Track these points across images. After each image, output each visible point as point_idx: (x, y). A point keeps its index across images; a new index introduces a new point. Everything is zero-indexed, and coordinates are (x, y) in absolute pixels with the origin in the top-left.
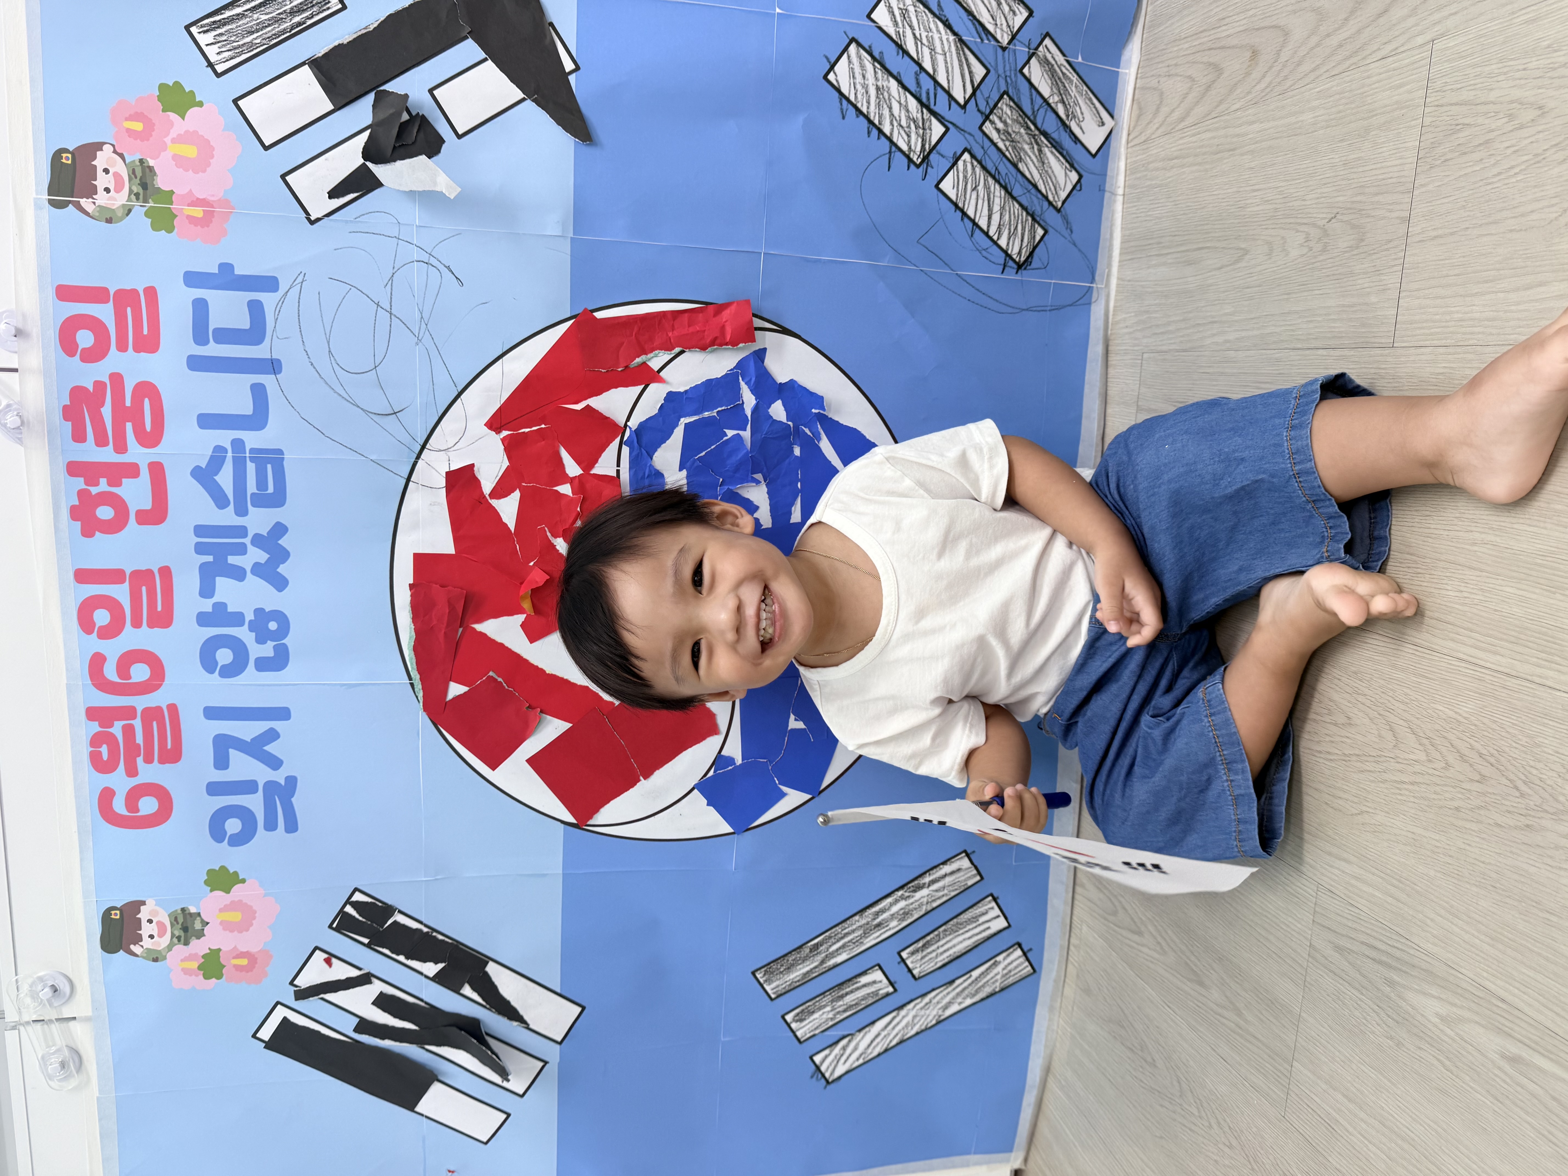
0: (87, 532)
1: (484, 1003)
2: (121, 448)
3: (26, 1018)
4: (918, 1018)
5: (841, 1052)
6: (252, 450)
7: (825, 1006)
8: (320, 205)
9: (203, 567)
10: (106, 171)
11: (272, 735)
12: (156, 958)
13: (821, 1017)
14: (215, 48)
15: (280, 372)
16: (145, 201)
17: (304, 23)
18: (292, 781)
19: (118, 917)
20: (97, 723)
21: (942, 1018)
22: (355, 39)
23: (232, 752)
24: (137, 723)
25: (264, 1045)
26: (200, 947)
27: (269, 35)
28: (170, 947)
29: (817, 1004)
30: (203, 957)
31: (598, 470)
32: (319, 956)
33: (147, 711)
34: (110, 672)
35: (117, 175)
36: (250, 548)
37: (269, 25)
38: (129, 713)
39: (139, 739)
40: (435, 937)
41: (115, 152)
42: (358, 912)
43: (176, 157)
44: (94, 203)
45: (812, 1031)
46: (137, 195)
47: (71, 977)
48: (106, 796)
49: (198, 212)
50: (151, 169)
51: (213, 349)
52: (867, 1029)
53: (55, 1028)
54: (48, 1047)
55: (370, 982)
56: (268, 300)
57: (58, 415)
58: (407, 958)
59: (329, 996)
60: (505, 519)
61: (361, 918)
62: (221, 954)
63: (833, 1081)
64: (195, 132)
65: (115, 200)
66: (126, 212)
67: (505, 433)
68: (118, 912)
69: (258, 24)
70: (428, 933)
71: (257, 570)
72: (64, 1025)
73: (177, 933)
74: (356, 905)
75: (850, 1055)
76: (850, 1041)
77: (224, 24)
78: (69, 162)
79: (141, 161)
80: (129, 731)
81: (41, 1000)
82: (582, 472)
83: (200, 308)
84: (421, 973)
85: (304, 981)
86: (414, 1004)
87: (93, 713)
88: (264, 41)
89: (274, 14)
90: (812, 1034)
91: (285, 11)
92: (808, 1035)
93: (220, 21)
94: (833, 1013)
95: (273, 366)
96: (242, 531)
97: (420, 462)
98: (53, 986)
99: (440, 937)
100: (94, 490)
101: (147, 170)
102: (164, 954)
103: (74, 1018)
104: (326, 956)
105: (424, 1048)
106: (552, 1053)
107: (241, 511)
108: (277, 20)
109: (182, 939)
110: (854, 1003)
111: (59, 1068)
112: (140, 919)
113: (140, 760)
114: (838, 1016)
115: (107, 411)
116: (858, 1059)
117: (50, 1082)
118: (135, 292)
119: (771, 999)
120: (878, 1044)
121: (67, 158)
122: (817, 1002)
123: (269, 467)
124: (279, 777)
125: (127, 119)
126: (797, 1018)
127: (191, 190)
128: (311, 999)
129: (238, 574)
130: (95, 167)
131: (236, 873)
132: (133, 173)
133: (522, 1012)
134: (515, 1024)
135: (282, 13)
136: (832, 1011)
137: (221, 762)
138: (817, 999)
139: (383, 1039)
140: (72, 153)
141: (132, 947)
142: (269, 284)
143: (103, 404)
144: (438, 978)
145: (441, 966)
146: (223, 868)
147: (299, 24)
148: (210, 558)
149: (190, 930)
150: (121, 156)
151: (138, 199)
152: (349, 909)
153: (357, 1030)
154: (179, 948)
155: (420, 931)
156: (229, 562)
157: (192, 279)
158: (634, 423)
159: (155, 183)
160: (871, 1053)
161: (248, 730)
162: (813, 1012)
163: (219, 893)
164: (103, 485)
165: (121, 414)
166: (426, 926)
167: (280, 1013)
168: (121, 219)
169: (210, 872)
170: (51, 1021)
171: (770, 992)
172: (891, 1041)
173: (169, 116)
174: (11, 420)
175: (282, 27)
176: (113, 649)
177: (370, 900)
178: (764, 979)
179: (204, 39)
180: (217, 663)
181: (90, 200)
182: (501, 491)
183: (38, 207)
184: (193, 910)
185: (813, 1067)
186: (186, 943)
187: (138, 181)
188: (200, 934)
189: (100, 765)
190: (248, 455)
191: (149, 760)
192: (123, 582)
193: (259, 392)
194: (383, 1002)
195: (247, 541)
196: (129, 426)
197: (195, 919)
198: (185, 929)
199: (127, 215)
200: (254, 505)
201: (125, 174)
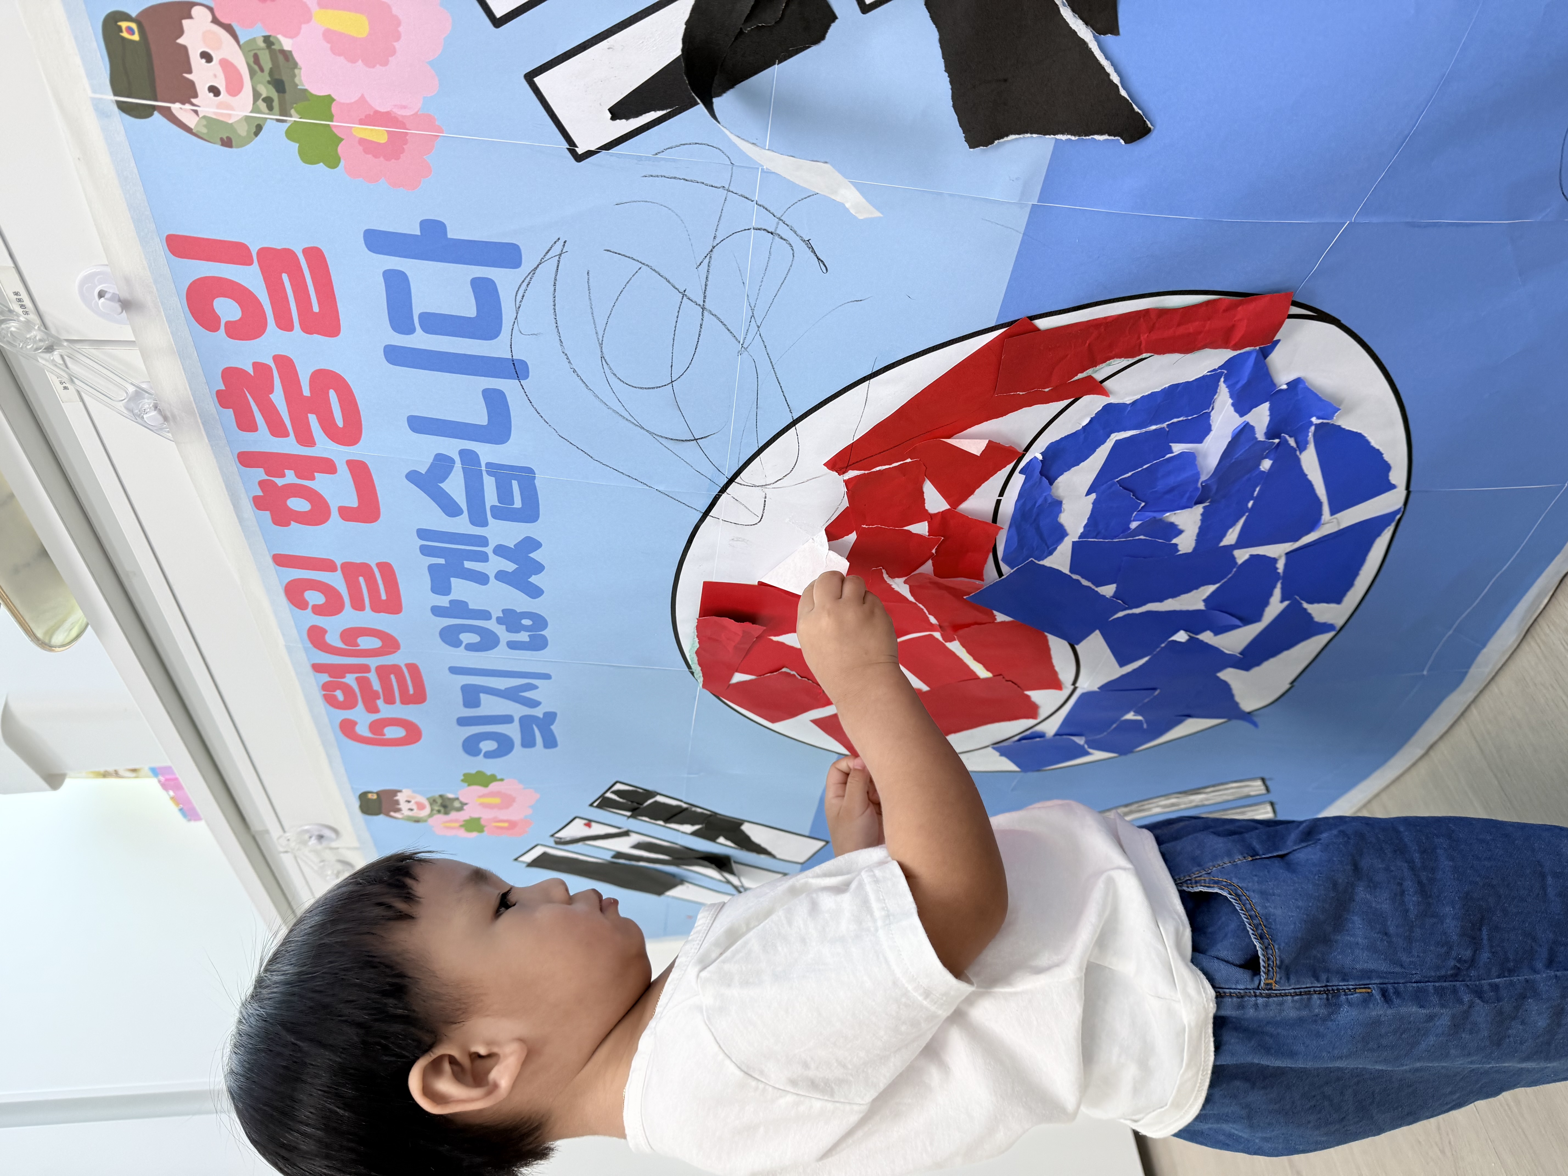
0: (280, 523)
1: (736, 846)
2: (306, 439)
6: (490, 465)
8: (594, 129)
9: (433, 568)
10: (207, 57)
11: (529, 687)
12: (416, 821)
15: (526, 377)
16: (284, 112)
18: (550, 716)
19: (375, 797)
20: (326, 675)
23: (483, 696)
24: (372, 676)
25: (525, 865)
26: (459, 816)
28: (430, 816)
30: (464, 821)
32: (581, 821)
33: (382, 669)
34: (334, 641)
35: (226, 65)
36: (493, 557)
38: (361, 668)
39: (377, 688)
40: (694, 810)
41: (215, 21)
42: (618, 796)
43: (329, 35)
44: (196, 112)
46: (268, 101)
47: (334, 829)
48: (348, 724)
49: (379, 134)
50: (287, 55)
51: (422, 340)
55: (629, 835)
56: (504, 279)
57: (211, 405)
58: (666, 822)
59: (591, 843)
61: (621, 800)
62: (481, 820)
65: (231, 108)
66: (254, 130)
67: (852, 473)
68: (374, 795)
70: (687, 807)
73: (436, 808)
74: (618, 793)
78: (136, 37)
79: (267, 41)
80: (363, 680)
82: (947, 507)
83: (397, 284)
84: (680, 831)
85: (565, 835)
86: (669, 846)
87: (319, 668)
95: (516, 370)
96: (480, 541)
97: (725, 496)
98: (318, 833)
99: (699, 810)
100: (280, 482)
101: (280, 55)
102: (424, 820)
104: (586, 821)
107: (479, 522)
109: (442, 812)
113: (380, 702)
115: (278, 398)
118: (289, 253)
121: (130, 31)
123: (515, 483)
124: (537, 713)
127: (362, 97)
128: (572, 843)
129: (479, 578)
130: (184, 49)
131: (493, 775)
132: (254, 62)
133: (770, 850)
134: (763, 856)
137: (472, 703)
139: (639, 862)
140: (136, 21)
141: (392, 814)
142: (506, 255)
143: (271, 389)
144: (695, 833)
145: (699, 827)
146: (479, 772)
148: (440, 561)
149: (449, 807)
150: (229, 29)
151: (270, 108)
152: (610, 795)
153: (615, 858)
154: (440, 816)
155: (676, 805)
156: (467, 566)
157: (379, 242)
159: (297, 80)
161: (499, 683)
163: (476, 787)
164: (290, 477)
165: (298, 404)
166: (685, 802)
167: (541, 850)
168: (247, 140)
169: (466, 772)
176: (334, 625)
177: (631, 789)
180: (461, 641)
181: (188, 107)
183: (101, 115)
184: (451, 796)
186: (446, 814)
187: (266, 76)
188: (459, 809)
189: (337, 704)
190: (483, 468)
191: (390, 702)
192: (334, 570)
193: (496, 400)
194: (640, 845)
195: (488, 550)
196: (313, 419)
197: (454, 801)
198: (444, 806)
199: (257, 133)
200: (494, 517)
201: (241, 64)
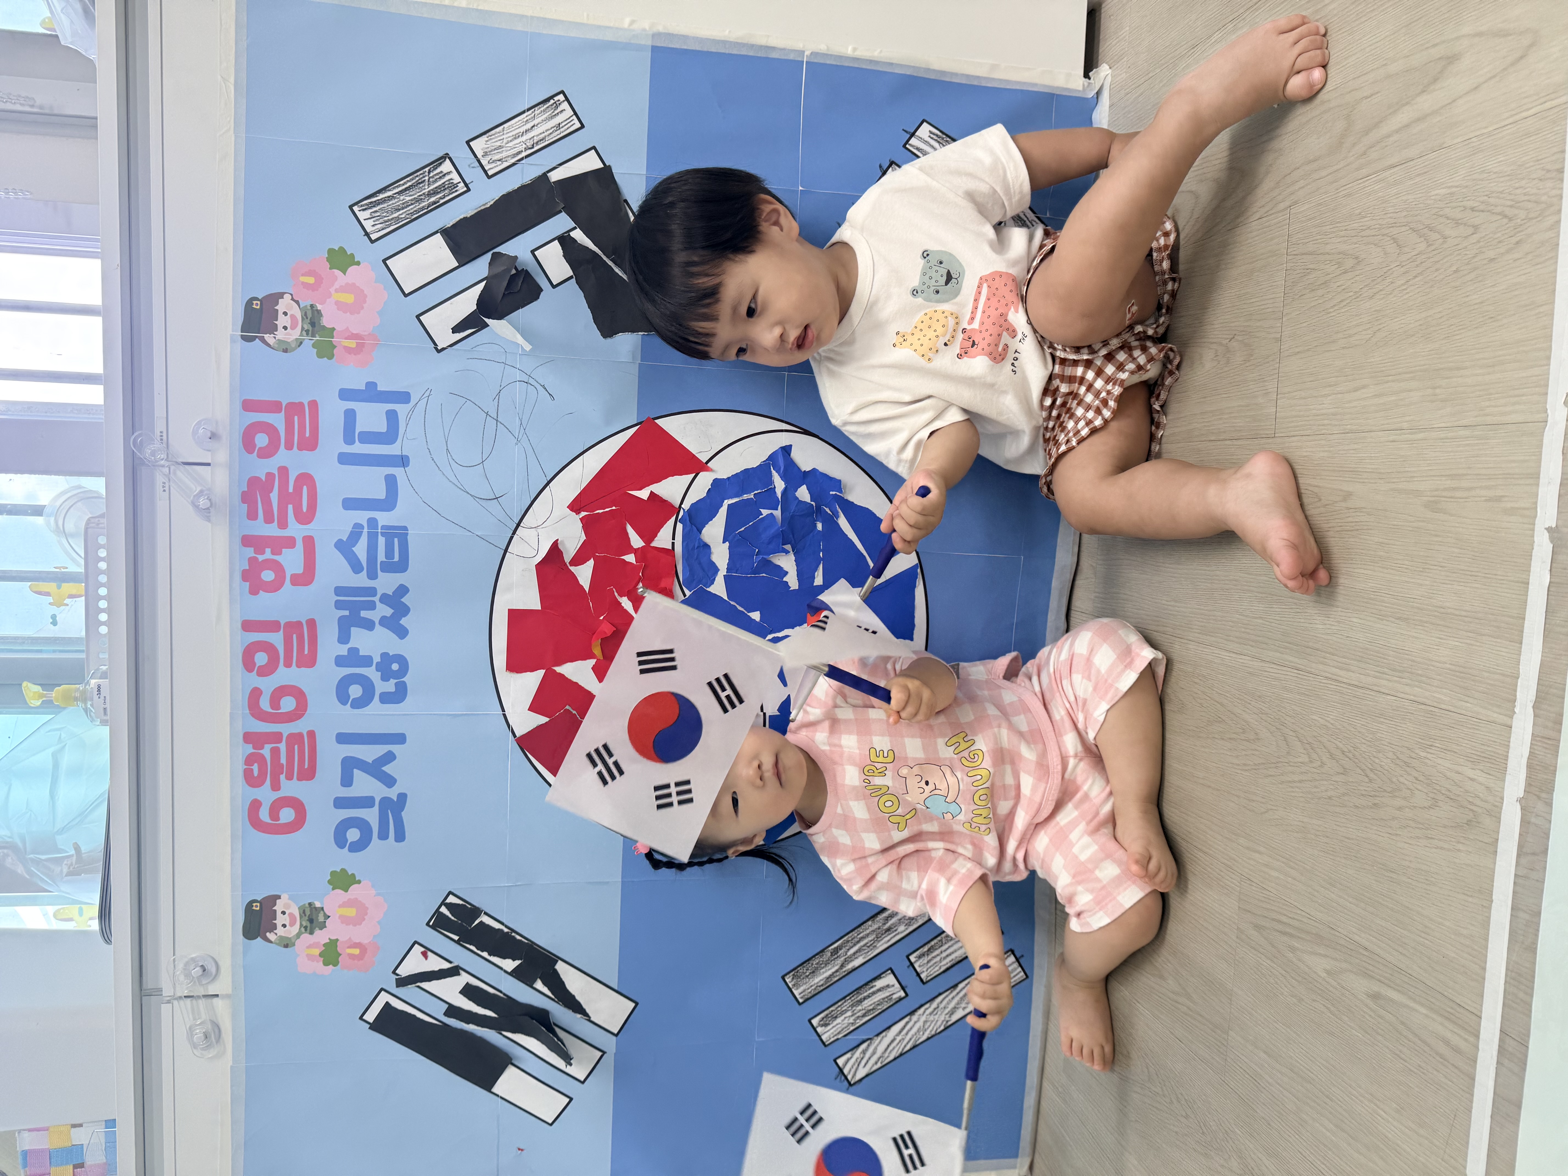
0: (254, 591)
1: (553, 997)
2: (283, 525)
3: (179, 994)
4: (928, 1024)
5: (862, 1056)
6: (383, 527)
7: (846, 1011)
8: (445, 338)
9: (341, 619)
10: (285, 314)
11: (390, 757)
12: (287, 944)
13: (842, 1023)
14: (371, 222)
15: (408, 466)
16: (313, 336)
17: (438, 202)
18: (403, 797)
19: (258, 909)
20: (251, 745)
21: (950, 1023)
22: (476, 214)
23: (356, 772)
24: (283, 747)
25: (369, 1026)
26: (321, 937)
27: (412, 211)
28: (298, 935)
29: (839, 1009)
30: (324, 945)
31: (656, 543)
32: (417, 949)
33: (291, 736)
34: (265, 704)
35: (293, 317)
36: (379, 605)
37: (412, 204)
38: (276, 737)
39: (283, 760)
40: (514, 936)
41: (292, 299)
42: (451, 913)
43: (337, 303)
44: (275, 338)
45: (836, 1035)
46: (307, 331)
47: (217, 960)
48: (255, 806)
49: (352, 344)
50: (319, 312)
51: (358, 448)
52: (884, 1034)
53: (202, 1003)
54: (195, 1019)
55: (459, 974)
56: (402, 409)
57: (237, 498)
58: (490, 955)
59: (424, 985)
60: (581, 582)
61: (453, 918)
62: (338, 943)
63: (855, 1083)
64: (354, 284)
65: (290, 335)
66: (298, 344)
67: (583, 514)
68: (258, 904)
69: (403, 204)
70: (508, 932)
71: (384, 622)
72: (209, 1000)
73: (304, 924)
74: (450, 906)
75: (870, 1058)
76: (869, 1045)
77: (379, 204)
78: (258, 307)
79: (312, 306)
80: (275, 752)
81: (193, 977)
82: (644, 544)
83: (350, 416)
84: (501, 968)
85: (405, 971)
86: (494, 995)
87: (248, 737)
88: (408, 216)
89: (416, 196)
90: (836, 1038)
91: (424, 194)
92: (832, 1039)
93: (375, 202)
94: (853, 1018)
95: (403, 461)
96: (372, 591)
97: (515, 536)
98: (202, 966)
99: (518, 937)
100: (261, 558)
101: (316, 312)
102: (293, 941)
103: (217, 996)
104: (423, 949)
105: (501, 1034)
106: (610, 1044)
107: (372, 576)
108: (418, 200)
109: (308, 928)
110: (871, 1007)
111: (203, 1038)
112: (275, 911)
113: (282, 777)
114: (858, 1021)
115: (274, 496)
116: (876, 1063)
117: (195, 1051)
118: (301, 404)
119: (800, 1004)
120: (894, 1048)
121: (257, 304)
122: (839, 1006)
123: (396, 540)
124: (393, 793)
125: (303, 275)
126: (822, 1022)
127: (348, 327)
128: (409, 986)
129: (369, 625)
130: (277, 310)
131: (353, 875)
132: (305, 316)
133: (584, 1006)
134: (579, 1016)
135: (421, 195)
136: (852, 1016)
137: (347, 781)
138: (839, 1004)
139: (468, 1023)
140: (261, 301)
141: (268, 934)
142: (404, 397)
143: (271, 491)
144: (516, 973)
145: (518, 962)
146: (343, 870)
147: (434, 203)
148: (347, 613)
149: (315, 922)
150: (297, 302)
151: (307, 334)
152: (443, 910)
153: (446, 1014)
154: (306, 936)
155: (502, 930)
156: (362, 615)
157: (346, 394)
158: (686, 506)
159: (321, 322)
160: (888, 1057)
161: (369, 753)
162: (836, 1017)
163: (339, 891)
164: (268, 554)
165: (285, 499)
166: (506, 927)
167: (384, 998)
168: (294, 349)
169: (333, 873)
170: (199, 997)
171: (798, 997)
172: (905, 1046)
173: (334, 272)
174: (203, 502)
175: (421, 205)
176: (267, 685)
177: (461, 902)
178: (793, 983)
179: (362, 215)
180: (349, 697)
181: (272, 335)
182: (579, 560)
183: (233, 341)
184: (318, 904)
185: (838, 1070)
186: (311, 933)
187: (308, 321)
188: (323, 926)
189: (252, 781)
190: (379, 531)
191: (289, 778)
192: (278, 630)
193: (391, 481)
194: (469, 991)
195: (376, 599)
196: (290, 507)
197: (319, 913)
198: (311, 921)
199: (299, 346)
200: (382, 571)
201: (299, 315)
